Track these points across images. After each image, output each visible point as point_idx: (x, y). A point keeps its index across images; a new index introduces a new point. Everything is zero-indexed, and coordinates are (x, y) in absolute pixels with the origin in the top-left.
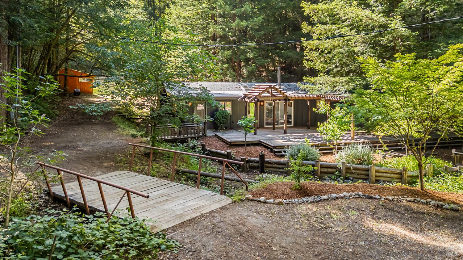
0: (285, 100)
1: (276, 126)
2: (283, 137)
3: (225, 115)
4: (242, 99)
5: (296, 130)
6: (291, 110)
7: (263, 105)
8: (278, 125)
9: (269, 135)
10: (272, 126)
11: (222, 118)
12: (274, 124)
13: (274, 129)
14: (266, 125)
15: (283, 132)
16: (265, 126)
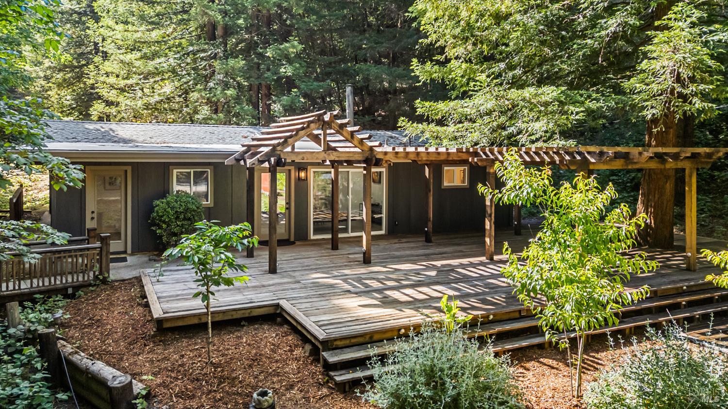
0: (365, 161)
1: (340, 235)
2: (359, 280)
3: (187, 210)
4: (238, 160)
5: (396, 247)
6: (381, 192)
7: (306, 179)
8: (345, 230)
9: (316, 270)
10: (329, 236)
11: (177, 218)
12: (334, 231)
13: (335, 245)
14: (316, 231)
15: (360, 257)
16: (313, 237)
